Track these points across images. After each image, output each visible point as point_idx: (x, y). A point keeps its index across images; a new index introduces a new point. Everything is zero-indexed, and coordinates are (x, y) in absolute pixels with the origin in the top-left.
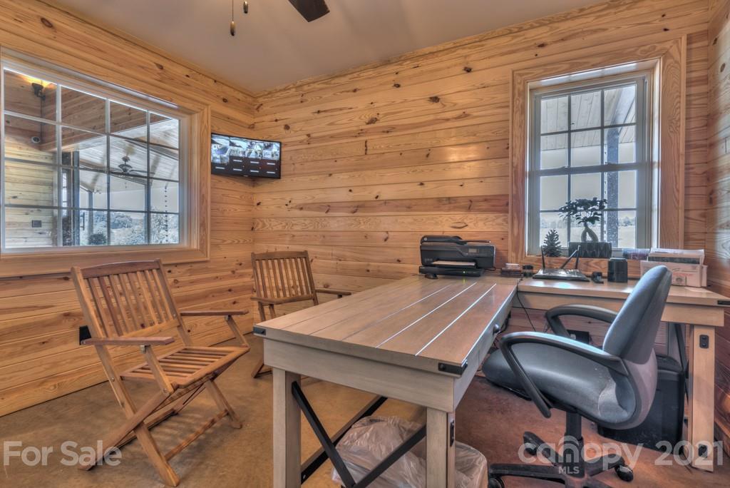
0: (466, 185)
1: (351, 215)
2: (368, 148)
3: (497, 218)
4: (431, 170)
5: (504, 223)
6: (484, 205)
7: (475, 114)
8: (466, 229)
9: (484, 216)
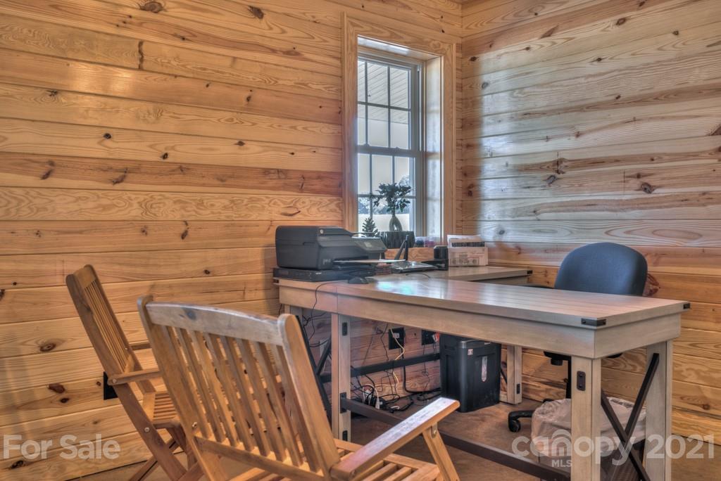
0: (297, 154)
1: (109, 186)
2: (145, 58)
3: (331, 201)
4: (254, 124)
5: (338, 209)
6: (318, 185)
7: (307, 56)
8: (298, 216)
9: (317, 198)
